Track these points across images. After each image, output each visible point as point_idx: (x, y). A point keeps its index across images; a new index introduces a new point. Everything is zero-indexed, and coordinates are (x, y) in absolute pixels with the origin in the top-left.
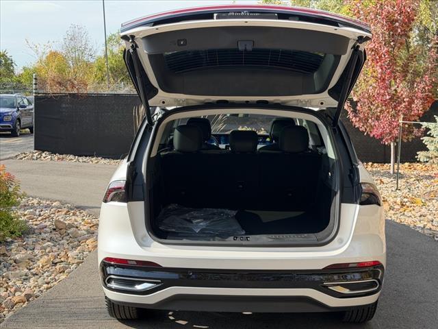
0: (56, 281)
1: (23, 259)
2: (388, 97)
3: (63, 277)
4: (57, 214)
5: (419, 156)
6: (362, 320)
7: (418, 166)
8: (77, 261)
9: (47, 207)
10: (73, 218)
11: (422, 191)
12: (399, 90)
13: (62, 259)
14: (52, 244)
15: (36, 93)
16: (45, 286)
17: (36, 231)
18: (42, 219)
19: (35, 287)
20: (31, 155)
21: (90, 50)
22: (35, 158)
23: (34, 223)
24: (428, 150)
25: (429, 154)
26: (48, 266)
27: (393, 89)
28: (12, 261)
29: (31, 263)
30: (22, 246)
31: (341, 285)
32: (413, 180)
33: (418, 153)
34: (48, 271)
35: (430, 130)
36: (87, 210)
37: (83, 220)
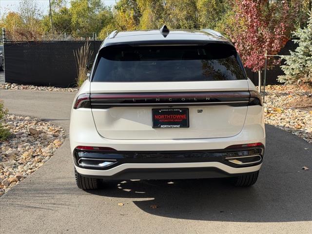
0: (36, 167)
1: (11, 154)
2: (256, 39)
3: (41, 164)
4: (29, 125)
5: (279, 79)
6: (249, 184)
7: (278, 87)
8: (49, 154)
9: (21, 120)
10: (41, 127)
11: (281, 103)
12: (264, 33)
13: (39, 154)
14: (30, 144)
15: (4, 41)
16: (30, 171)
17: (17, 136)
18: (19, 128)
19: (23, 171)
20: (3, 86)
21: (39, 10)
22: (6, 88)
23: (14, 131)
24: (285, 74)
25: (286, 77)
26: (29, 158)
27: (259, 33)
28: (3, 156)
29: (17, 157)
30: (9, 146)
31: (237, 159)
32: (274, 96)
33: (278, 77)
34: (30, 161)
35: (286, 60)
36: (50, 122)
37: (49, 128)
